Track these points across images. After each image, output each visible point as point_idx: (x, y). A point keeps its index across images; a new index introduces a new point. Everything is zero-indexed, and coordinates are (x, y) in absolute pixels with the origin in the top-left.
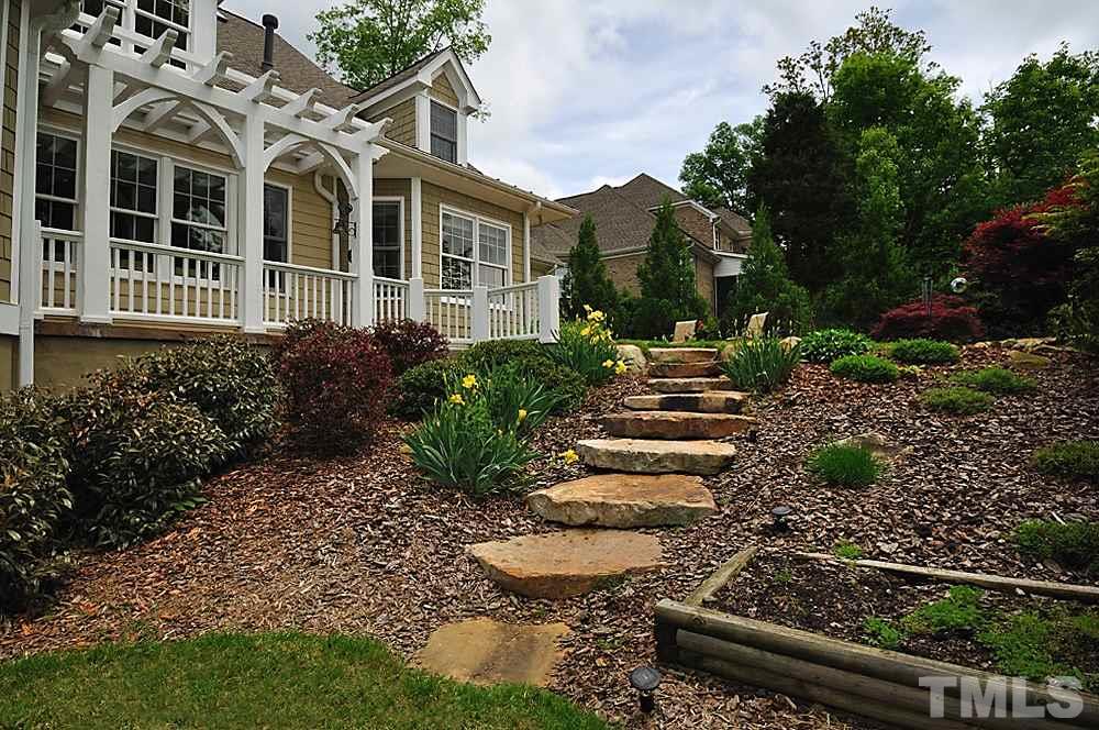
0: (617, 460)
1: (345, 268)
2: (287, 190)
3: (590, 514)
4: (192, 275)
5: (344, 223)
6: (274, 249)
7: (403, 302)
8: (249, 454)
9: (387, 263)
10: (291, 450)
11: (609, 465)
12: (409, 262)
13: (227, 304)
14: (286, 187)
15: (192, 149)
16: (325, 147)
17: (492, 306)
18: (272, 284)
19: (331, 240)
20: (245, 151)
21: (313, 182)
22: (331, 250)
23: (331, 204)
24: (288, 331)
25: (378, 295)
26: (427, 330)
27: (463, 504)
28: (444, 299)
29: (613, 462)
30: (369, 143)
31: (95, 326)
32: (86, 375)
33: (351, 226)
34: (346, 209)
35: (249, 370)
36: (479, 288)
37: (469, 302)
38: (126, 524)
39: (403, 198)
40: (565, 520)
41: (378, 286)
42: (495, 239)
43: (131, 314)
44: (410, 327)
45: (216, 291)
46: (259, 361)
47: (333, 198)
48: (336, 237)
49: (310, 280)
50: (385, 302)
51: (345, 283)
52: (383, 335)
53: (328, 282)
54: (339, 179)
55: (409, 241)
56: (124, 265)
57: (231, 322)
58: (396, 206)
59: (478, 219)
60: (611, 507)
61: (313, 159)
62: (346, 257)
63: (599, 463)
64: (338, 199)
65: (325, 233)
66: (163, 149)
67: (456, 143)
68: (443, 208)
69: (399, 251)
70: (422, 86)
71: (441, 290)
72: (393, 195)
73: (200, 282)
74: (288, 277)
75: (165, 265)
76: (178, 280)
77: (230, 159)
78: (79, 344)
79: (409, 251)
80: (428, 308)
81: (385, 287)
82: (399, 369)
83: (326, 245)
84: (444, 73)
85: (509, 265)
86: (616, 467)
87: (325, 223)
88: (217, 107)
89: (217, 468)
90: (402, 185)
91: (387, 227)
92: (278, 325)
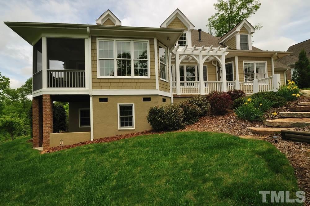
0: (289, 115)
1: (219, 80)
2: (206, 66)
3: (278, 124)
4: (190, 86)
5: (219, 71)
6: (205, 79)
7: (234, 86)
8: (204, 115)
9: (230, 77)
10: (212, 114)
11: (287, 116)
12: (235, 77)
13: (198, 91)
14: (206, 65)
15: (189, 63)
16: (214, 56)
17: (259, 84)
18: (205, 86)
19: (216, 75)
20: (199, 61)
21: (212, 63)
22: (216, 77)
23: (216, 67)
24: (209, 94)
25: (228, 85)
26: (240, 91)
27: (247, 122)
28: (245, 84)
29: (288, 115)
30: (224, 52)
31: (179, 95)
32: (180, 102)
33: (220, 71)
34: (219, 68)
35: (204, 100)
36: (255, 80)
37: (252, 84)
38: (190, 121)
39: (233, 62)
40: (272, 125)
41: (228, 83)
42: (261, 66)
43: (183, 93)
44: (236, 91)
45: (194, 88)
46: (205, 99)
47: (216, 65)
48: (217, 74)
49: (213, 84)
50: (230, 86)
51: (220, 83)
52: (229, 93)
53: (216, 84)
54: (217, 61)
55: (235, 71)
56: (182, 86)
57: (199, 93)
58: (231, 64)
59: (255, 62)
60: (284, 123)
61: (212, 58)
62: (220, 78)
63: (284, 116)
64: (217, 65)
65: (215, 73)
66: (184, 64)
67: (248, 43)
68: (244, 62)
69: (232, 74)
70: (237, 32)
71: (245, 82)
72: (230, 61)
73: (191, 87)
74: (208, 84)
75: (186, 84)
76: (188, 87)
77: (196, 63)
78: (178, 98)
79: (235, 74)
80: (241, 87)
81: (229, 83)
82: (233, 100)
83: (215, 76)
84: (243, 26)
85: (267, 72)
86: (289, 117)
87: (215, 71)
88: (194, 55)
89: (201, 116)
90: (233, 59)
91: (229, 69)
92: (207, 93)
